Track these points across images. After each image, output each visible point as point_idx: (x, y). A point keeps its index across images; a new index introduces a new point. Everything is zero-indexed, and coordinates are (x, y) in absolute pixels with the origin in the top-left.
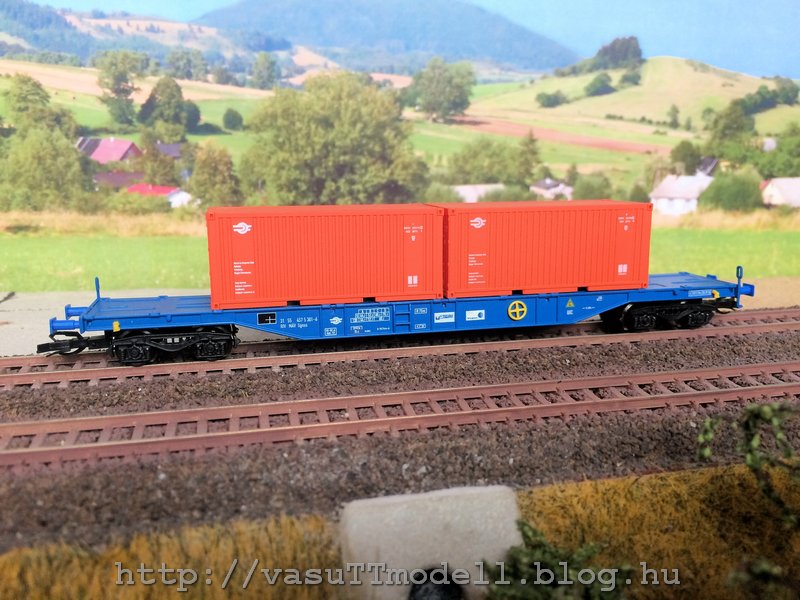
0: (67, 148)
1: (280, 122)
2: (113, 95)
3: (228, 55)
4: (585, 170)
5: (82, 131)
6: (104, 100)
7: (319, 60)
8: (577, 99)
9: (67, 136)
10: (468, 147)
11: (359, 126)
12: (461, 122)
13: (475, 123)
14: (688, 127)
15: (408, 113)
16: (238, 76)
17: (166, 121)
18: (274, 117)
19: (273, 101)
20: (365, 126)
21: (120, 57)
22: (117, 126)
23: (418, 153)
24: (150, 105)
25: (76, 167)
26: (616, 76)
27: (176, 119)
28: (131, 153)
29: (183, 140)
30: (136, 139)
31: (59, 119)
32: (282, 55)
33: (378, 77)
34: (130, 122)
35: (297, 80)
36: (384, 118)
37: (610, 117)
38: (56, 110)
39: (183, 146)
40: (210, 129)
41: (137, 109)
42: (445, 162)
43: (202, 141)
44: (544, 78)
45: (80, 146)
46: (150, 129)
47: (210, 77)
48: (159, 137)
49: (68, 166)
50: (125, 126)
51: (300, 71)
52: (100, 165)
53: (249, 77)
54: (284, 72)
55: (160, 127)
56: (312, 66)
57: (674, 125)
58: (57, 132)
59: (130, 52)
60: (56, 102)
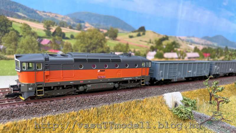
0: (35, 41)
1: (82, 38)
2: (46, 30)
3: (72, 23)
4: (137, 50)
5: (39, 37)
6: (45, 31)
7: (90, 26)
8: (135, 37)
9: (35, 38)
10: (117, 45)
11: (97, 39)
12: (116, 40)
13: (118, 40)
14: (153, 43)
15: (107, 38)
16: (74, 28)
17: (58, 36)
18: (81, 37)
19: (80, 33)
20: (98, 39)
21: (49, 21)
22: (47, 36)
23: (108, 46)
24: (55, 32)
25: (37, 45)
26: (141, 33)
27: (60, 36)
28: (50, 43)
29: (61, 40)
30: (51, 40)
31: (34, 34)
32: (83, 24)
33: (101, 30)
34: (50, 36)
35: (86, 29)
36: (102, 38)
37: (141, 41)
38: (33, 32)
39: (61, 42)
40: (67, 38)
41: (52, 33)
42: (113, 48)
43: (65, 41)
44: (130, 32)
45: (39, 40)
46: (54, 38)
47: (68, 27)
48: (56, 39)
49: (35, 45)
50: (49, 37)
51: (86, 27)
52: (42, 45)
53: (76, 28)
54: (83, 27)
55: (57, 37)
56: (89, 27)
57: (150, 42)
58: (33, 37)
59: (51, 21)
60: (33, 30)
